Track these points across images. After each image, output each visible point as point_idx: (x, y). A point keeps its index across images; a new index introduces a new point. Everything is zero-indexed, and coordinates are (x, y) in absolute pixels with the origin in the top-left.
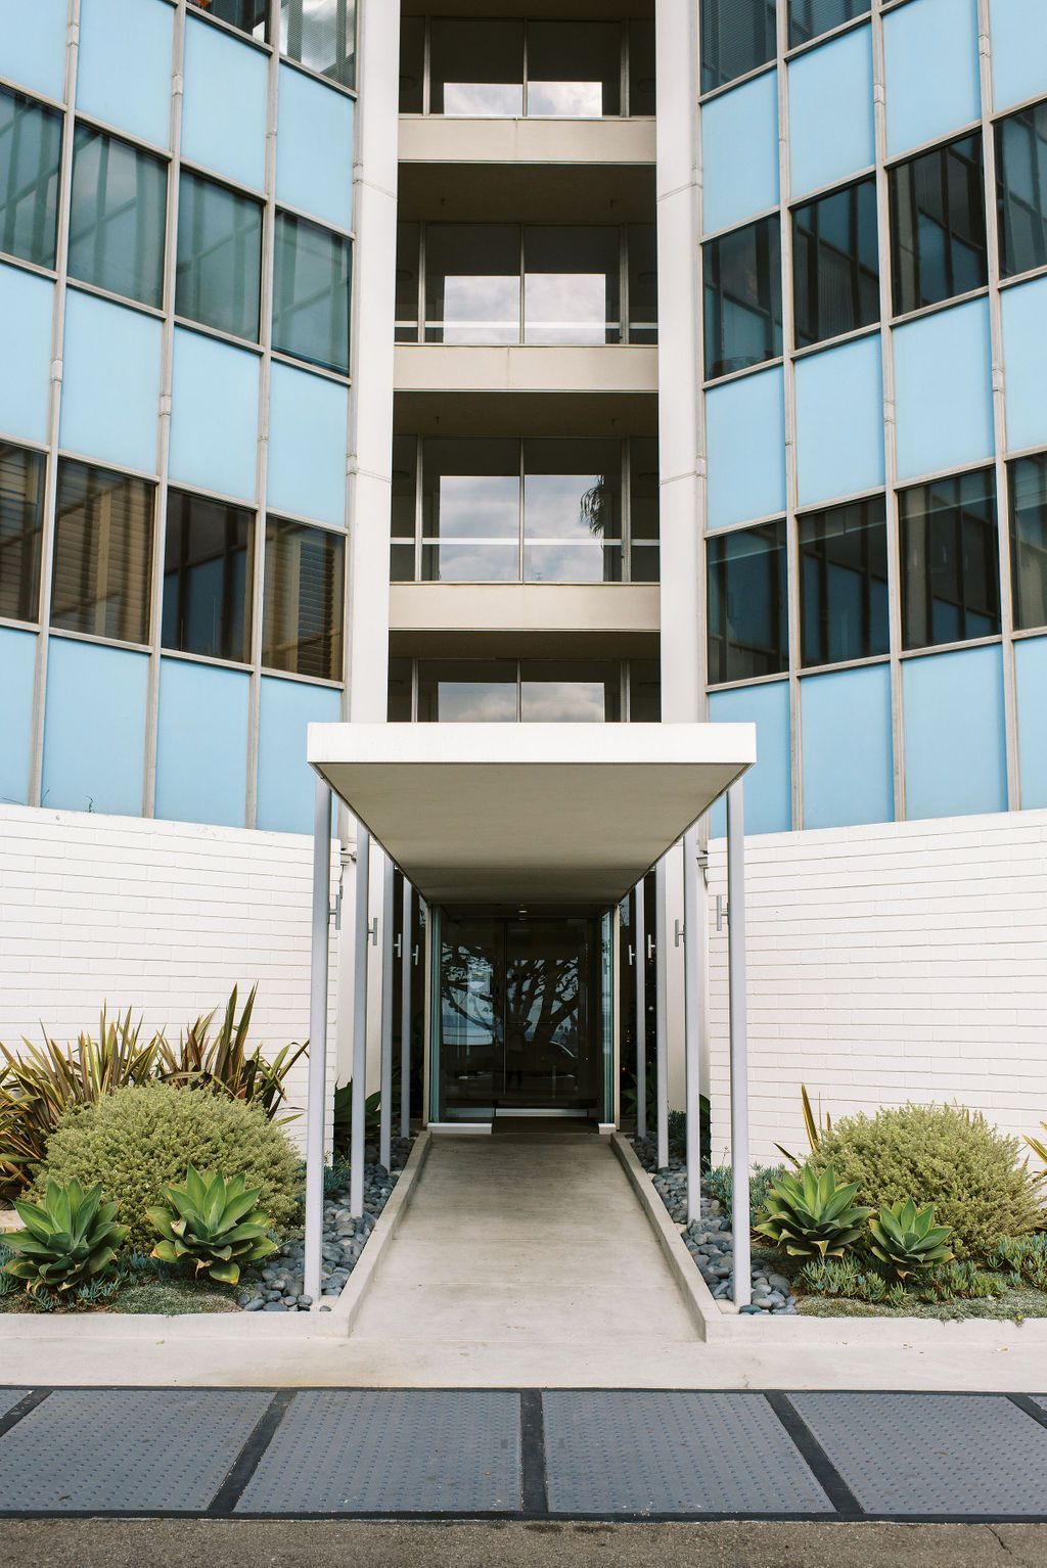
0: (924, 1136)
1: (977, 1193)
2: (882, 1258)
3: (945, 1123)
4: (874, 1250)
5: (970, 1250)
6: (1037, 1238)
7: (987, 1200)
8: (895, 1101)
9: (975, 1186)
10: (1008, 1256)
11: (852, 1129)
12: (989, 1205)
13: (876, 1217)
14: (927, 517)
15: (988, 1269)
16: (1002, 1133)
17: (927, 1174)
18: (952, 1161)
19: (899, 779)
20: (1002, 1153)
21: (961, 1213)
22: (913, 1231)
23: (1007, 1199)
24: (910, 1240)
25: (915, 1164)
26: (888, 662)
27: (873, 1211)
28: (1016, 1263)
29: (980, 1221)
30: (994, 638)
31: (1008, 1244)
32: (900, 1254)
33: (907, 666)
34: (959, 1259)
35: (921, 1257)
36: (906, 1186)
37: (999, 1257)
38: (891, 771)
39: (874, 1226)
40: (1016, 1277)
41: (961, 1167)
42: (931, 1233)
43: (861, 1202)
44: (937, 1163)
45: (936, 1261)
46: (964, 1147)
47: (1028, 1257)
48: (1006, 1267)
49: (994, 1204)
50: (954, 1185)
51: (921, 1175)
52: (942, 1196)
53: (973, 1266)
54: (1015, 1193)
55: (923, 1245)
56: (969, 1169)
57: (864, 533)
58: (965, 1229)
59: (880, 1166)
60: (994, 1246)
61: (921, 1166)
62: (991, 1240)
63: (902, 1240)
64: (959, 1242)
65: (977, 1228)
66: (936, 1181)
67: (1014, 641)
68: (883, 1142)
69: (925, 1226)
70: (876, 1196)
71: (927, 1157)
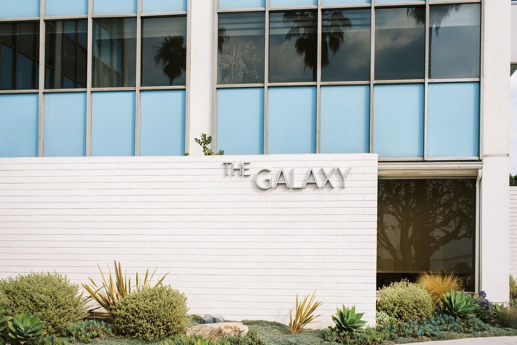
0: (38, 285)
1: (59, 307)
2: (14, 337)
3: (47, 280)
4: (10, 334)
5: (55, 329)
6: (83, 322)
7: (63, 309)
8: (25, 272)
9: (58, 304)
10: (71, 330)
11: (5, 284)
12: (64, 311)
13: (12, 321)
14: (63, 34)
15: (62, 336)
16: (71, 283)
17: (37, 301)
18: (49, 295)
19: (41, 142)
20: (71, 291)
21: (52, 315)
22: (28, 325)
23: (72, 308)
24: (27, 328)
25: (32, 297)
26: (38, 93)
27: (11, 318)
28: (74, 333)
29: (60, 318)
30: (84, 90)
31: (71, 326)
32: (22, 334)
33: (46, 96)
34: (50, 334)
35: (31, 335)
36: (28, 307)
37: (67, 331)
38: (37, 139)
39: (10, 325)
40: (73, 338)
41: (53, 297)
42: (37, 325)
43: (6, 314)
44: (42, 296)
45: (38, 336)
46: (54, 289)
47: (79, 330)
48: (70, 334)
49: (66, 311)
50: (49, 304)
51: (35, 301)
52: (44, 309)
53: (54, 336)
54: (76, 306)
55: (33, 330)
56: (56, 298)
58: (53, 322)
59: (16, 299)
60: (65, 327)
61: (35, 298)
62: (64, 325)
63: (23, 329)
64: (50, 327)
65: (58, 320)
66: (41, 304)
67: (92, 92)
68: (19, 289)
69: (34, 322)
70: (13, 311)
71: (38, 294)
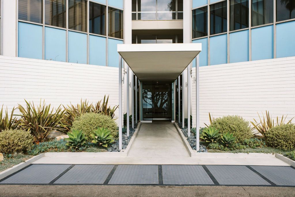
0: (232, 121)
1: (241, 131)
2: (223, 142)
3: (236, 119)
4: (222, 141)
5: (239, 141)
6: (252, 139)
7: (243, 132)
8: (226, 115)
9: (241, 130)
10: (246, 142)
11: (218, 120)
12: (243, 133)
13: (222, 135)
14: (235, 5)
15: (243, 144)
16: (246, 121)
17: (232, 128)
18: (237, 125)
19: (228, 56)
20: (246, 124)
21: (238, 134)
22: (229, 137)
23: (247, 132)
24: (229, 139)
25: (230, 126)
26: (227, 34)
27: (222, 134)
28: (248, 143)
29: (241, 136)
30: (247, 28)
31: (247, 140)
32: (227, 142)
33: (230, 34)
34: (237, 143)
35: (230, 142)
36: (228, 130)
37: (245, 142)
38: (227, 54)
39: (222, 137)
40: (248, 146)
41: (238, 126)
42: (233, 138)
43: (220, 133)
44: (234, 126)
45: (233, 143)
46: (239, 123)
47: (250, 142)
48: (246, 144)
49: (244, 133)
50: (237, 130)
51: (231, 128)
52: (235, 131)
53: (240, 144)
54: (248, 131)
55: (231, 140)
56: (240, 127)
57: (222, 8)
58: (239, 137)
59: (223, 126)
60: (244, 140)
61: (231, 126)
62: (243, 139)
63: (227, 139)
64: (237, 140)
65: (241, 137)
66: (233, 129)
67: (251, 29)
68: (224, 122)
69: (231, 137)
70: (222, 132)
71: (232, 125)
